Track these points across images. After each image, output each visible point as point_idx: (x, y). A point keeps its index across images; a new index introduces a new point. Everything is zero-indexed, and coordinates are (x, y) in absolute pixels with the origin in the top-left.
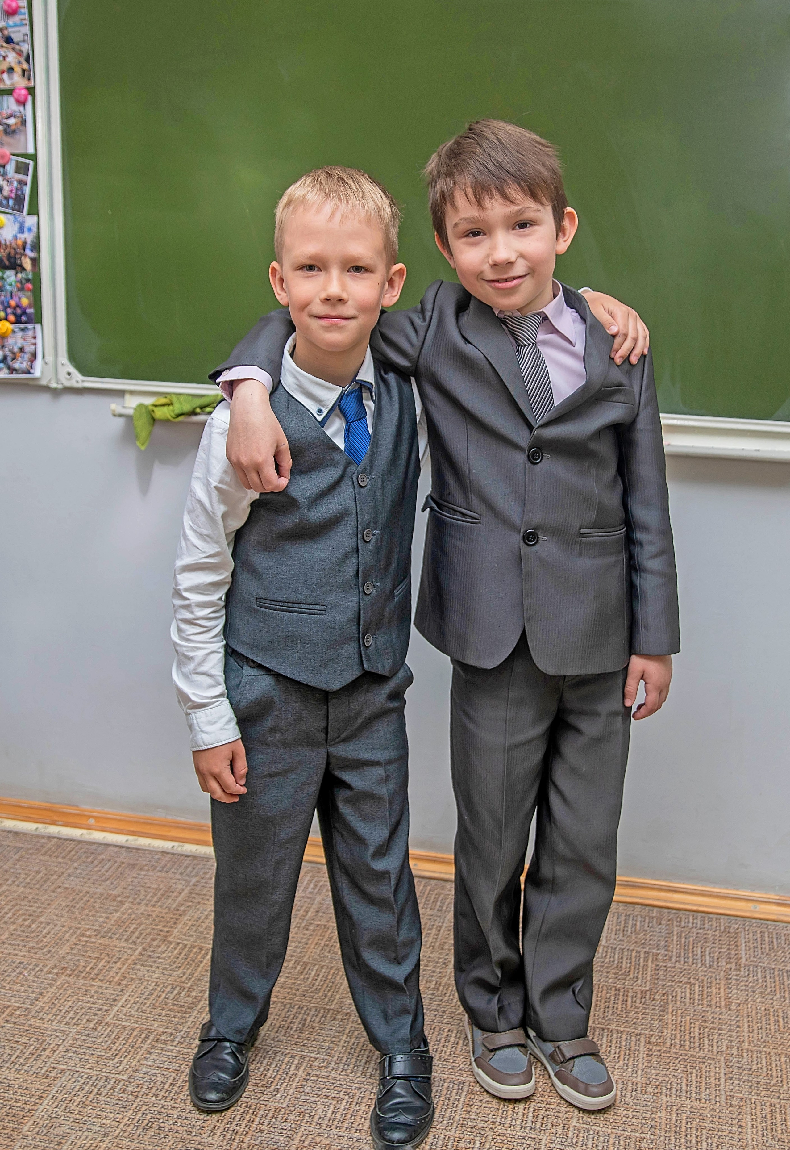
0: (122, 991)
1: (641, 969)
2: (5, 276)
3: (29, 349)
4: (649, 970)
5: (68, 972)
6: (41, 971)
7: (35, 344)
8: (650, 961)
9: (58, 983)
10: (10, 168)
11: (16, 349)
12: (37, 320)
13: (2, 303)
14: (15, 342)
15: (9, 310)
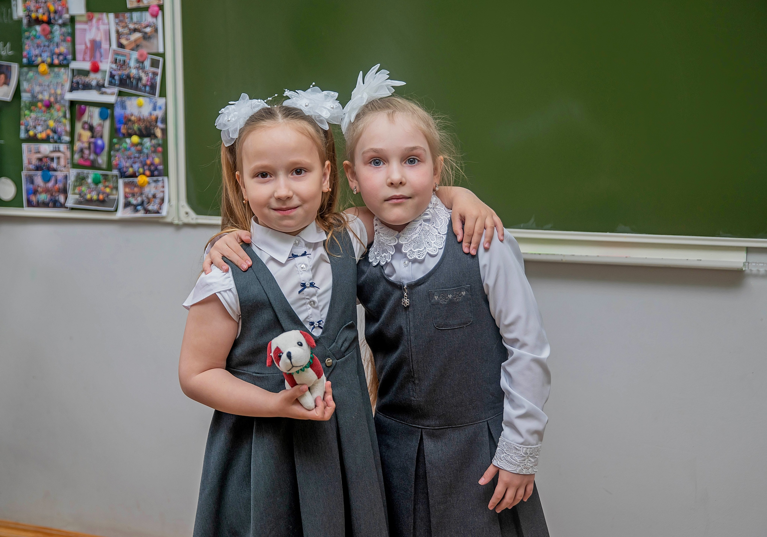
2: (143, 142)
3: (160, 195)
7: (163, 192)
10: (147, 63)
11: (150, 196)
12: (165, 173)
13: (141, 162)
14: (150, 190)
15: (146, 168)
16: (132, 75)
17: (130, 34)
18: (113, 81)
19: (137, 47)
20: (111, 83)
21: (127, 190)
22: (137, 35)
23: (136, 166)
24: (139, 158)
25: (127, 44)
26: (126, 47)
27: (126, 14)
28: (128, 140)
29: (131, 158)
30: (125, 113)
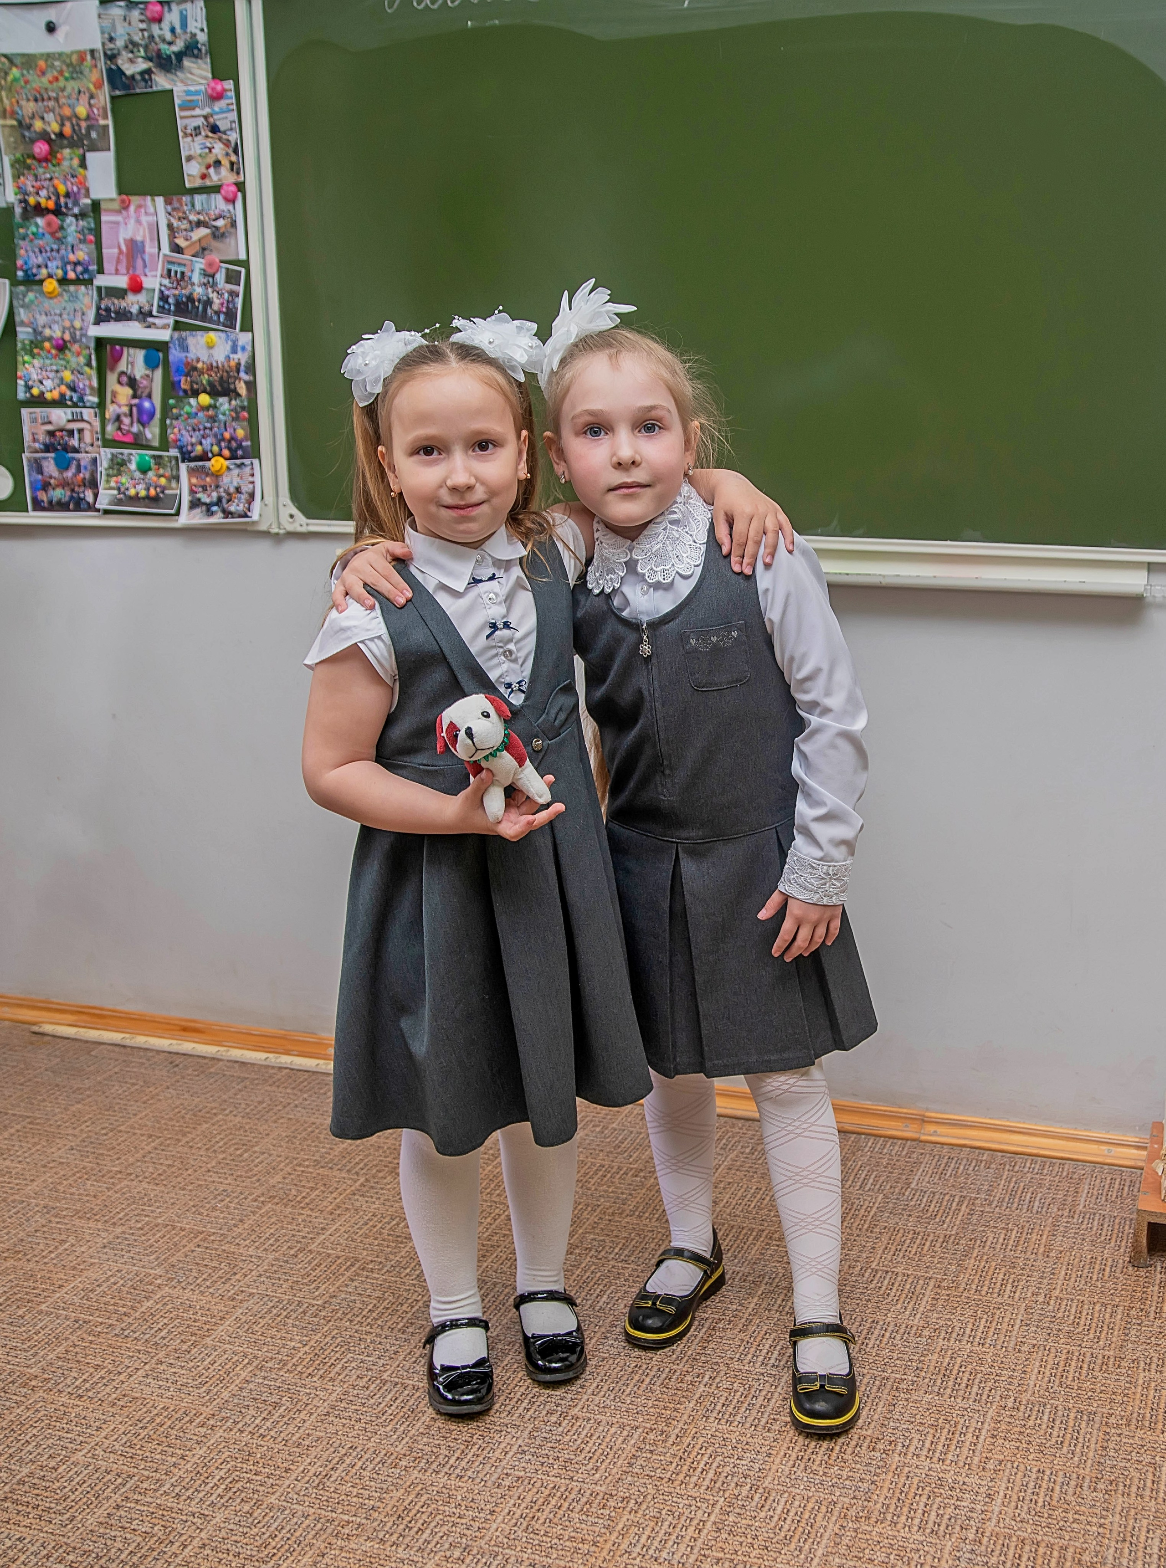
0: (333, 1220)
1: (951, 1213)
2: (218, 404)
3: (246, 489)
4: (961, 1214)
5: (276, 1200)
6: (246, 1198)
7: (253, 483)
8: (965, 1205)
9: (263, 1211)
10: (220, 278)
11: (232, 489)
12: (254, 452)
13: (215, 436)
14: (231, 480)
15: (223, 444)
16: (196, 297)
17: (192, 230)
18: (167, 306)
19: (202, 251)
20: (161, 309)
21: (194, 481)
22: (203, 232)
23: (207, 443)
24: (211, 429)
25: (187, 247)
26: (185, 252)
27: (184, 198)
28: (192, 401)
29: (199, 430)
30: (186, 357)
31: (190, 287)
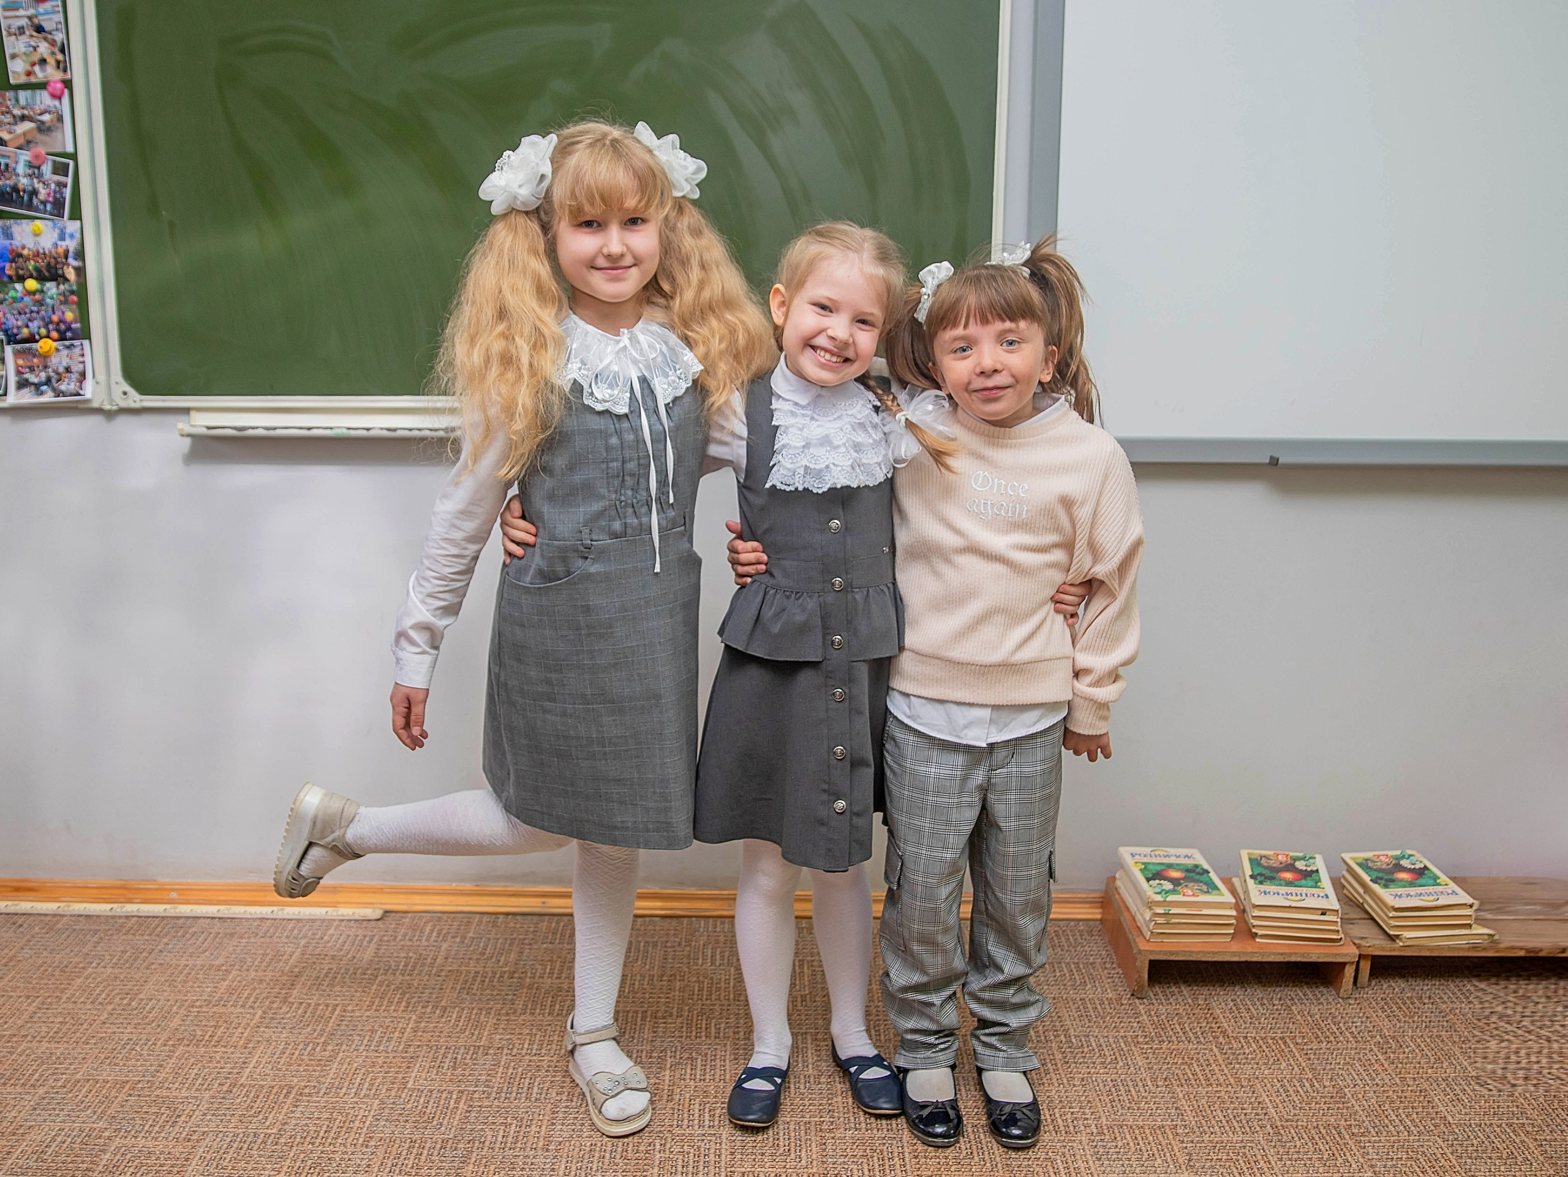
2: (45, 289)
3: (76, 368)
7: (83, 363)
10: (47, 169)
11: (61, 370)
12: (85, 334)
13: (43, 319)
14: (60, 360)
15: (51, 327)
16: (21, 187)
17: (16, 124)
19: (27, 143)
21: (20, 362)
22: (28, 126)
23: (34, 325)
24: (38, 313)
25: (11, 140)
26: (8, 144)
27: (7, 94)
28: (18, 286)
29: (25, 313)
30: (11, 244)
31: (14, 177)
